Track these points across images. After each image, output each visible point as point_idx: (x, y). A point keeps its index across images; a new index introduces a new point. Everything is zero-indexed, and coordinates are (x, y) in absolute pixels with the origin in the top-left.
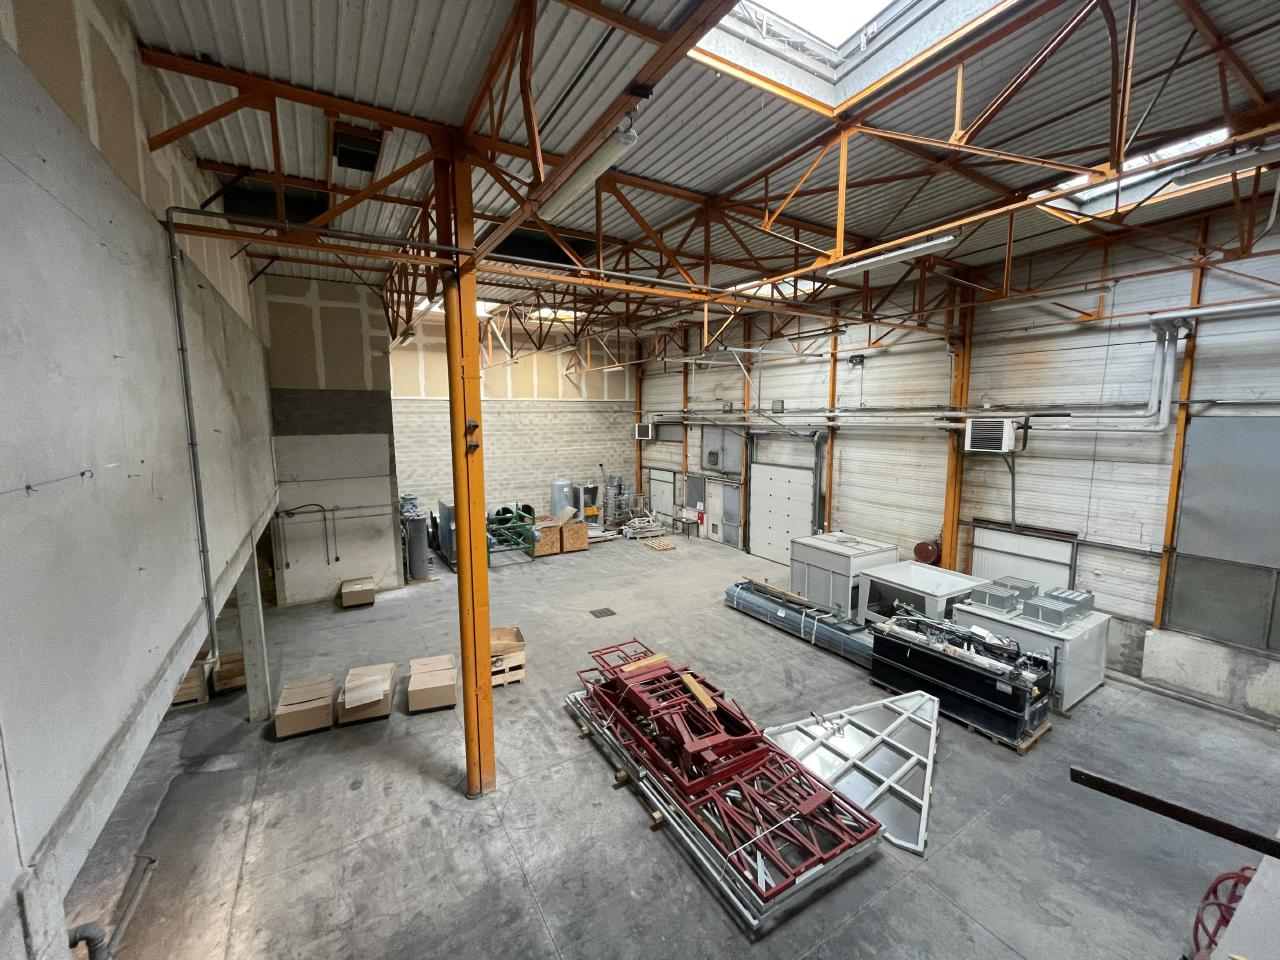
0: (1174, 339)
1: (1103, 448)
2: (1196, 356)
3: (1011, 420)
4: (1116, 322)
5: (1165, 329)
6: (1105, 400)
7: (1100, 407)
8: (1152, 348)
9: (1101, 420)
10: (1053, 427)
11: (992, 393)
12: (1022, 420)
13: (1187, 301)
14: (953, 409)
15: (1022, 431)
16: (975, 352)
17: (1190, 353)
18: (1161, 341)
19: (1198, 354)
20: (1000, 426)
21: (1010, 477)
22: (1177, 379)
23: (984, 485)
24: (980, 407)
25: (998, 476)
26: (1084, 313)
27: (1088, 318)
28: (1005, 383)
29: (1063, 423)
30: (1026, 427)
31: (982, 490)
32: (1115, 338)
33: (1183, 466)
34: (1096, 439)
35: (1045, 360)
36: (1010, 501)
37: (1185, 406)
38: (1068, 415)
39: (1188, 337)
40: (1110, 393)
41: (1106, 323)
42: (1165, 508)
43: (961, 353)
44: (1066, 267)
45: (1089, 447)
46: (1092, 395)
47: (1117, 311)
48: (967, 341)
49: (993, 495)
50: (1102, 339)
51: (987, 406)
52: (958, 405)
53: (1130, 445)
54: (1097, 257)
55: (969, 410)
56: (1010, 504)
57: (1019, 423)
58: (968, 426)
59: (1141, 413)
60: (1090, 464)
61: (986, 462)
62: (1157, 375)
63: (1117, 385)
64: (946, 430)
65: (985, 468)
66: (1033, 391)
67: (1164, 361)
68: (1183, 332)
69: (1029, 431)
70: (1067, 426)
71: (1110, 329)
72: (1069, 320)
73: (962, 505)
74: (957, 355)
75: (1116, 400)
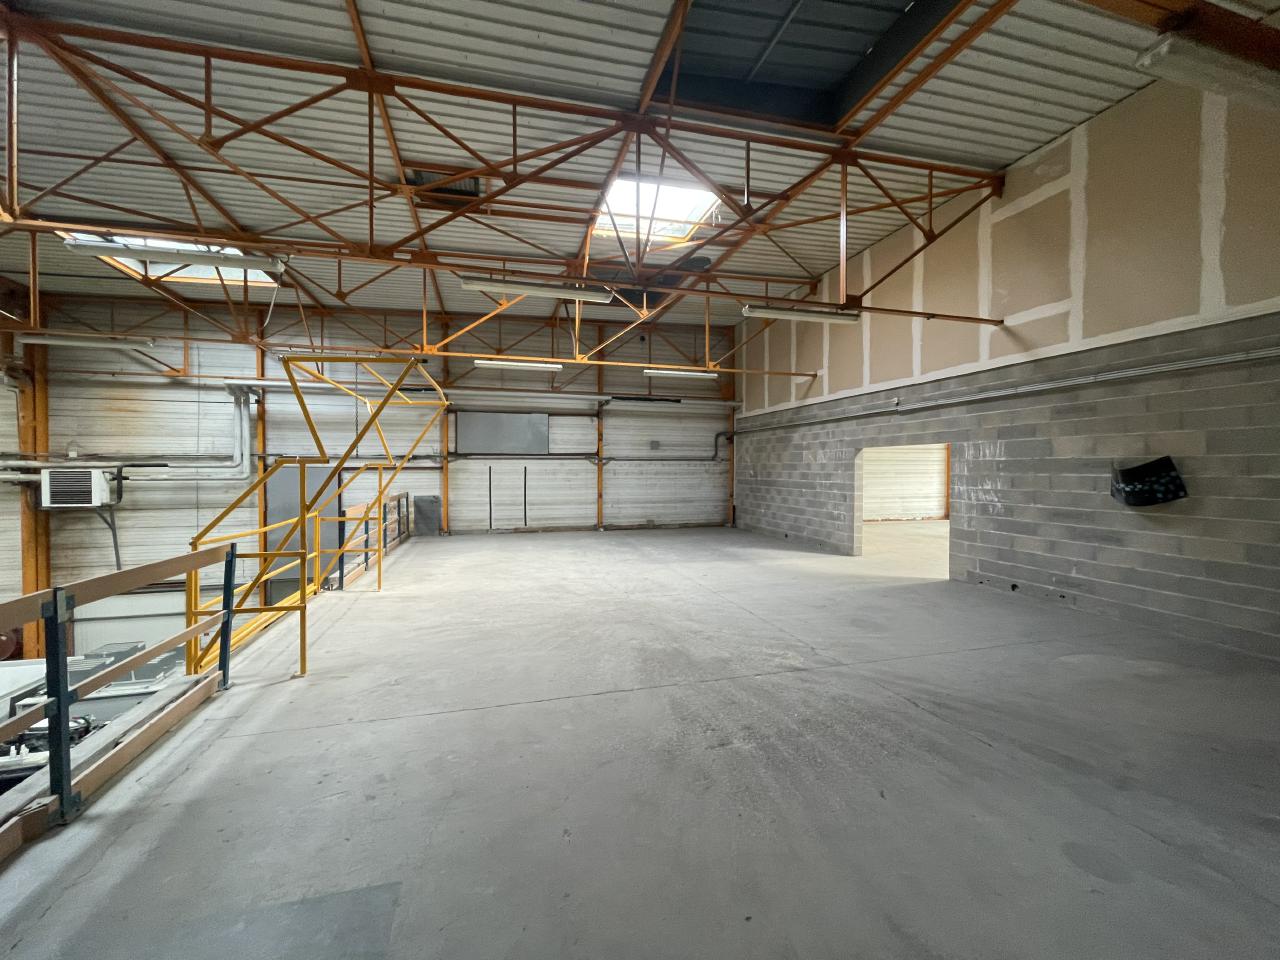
0: (247, 403)
1: (204, 497)
2: (267, 418)
3: (100, 471)
4: (203, 381)
5: (240, 393)
6: (202, 452)
7: (197, 458)
8: (231, 408)
9: (200, 470)
10: (151, 477)
11: (80, 440)
12: (115, 470)
13: (254, 373)
14: (24, 457)
15: (116, 482)
16: (53, 391)
17: (262, 415)
18: (238, 403)
19: (268, 417)
20: (88, 477)
21: (110, 533)
22: (253, 436)
23: (81, 546)
24: (66, 457)
25: (98, 534)
26: (173, 369)
27: (177, 374)
28: (98, 429)
29: (163, 473)
30: (119, 477)
31: (78, 552)
32: (204, 396)
33: (266, 507)
34: (198, 489)
35: (139, 409)
36: (114, 559)
37: (263, 458)
38: (166, 466)
39: (257, 402)
40: (205, 446)
41: (195, 381)
42: (257, 544)
43: (29, 390)
44: (148, 321)
45: (192, 496)
46: (189, 446)
47: (204, 372)
48: (38, 376)
49: (93, 556)
50: (192, 395)
51: (73, 454)
52: (30, 452)
53: (227, 492)
54: (177, 319)
55: (50, 459)
56: (115, 563)
57: (111, 473)
58: (45, 478)
59: (228, 463)
60: (194, 512)
61: (80, 519)
62: (238, 432)
63: (210, 438)
64: (13, 483)
65: (81, 526)
66: (130, 440)
67: (241, 419)
68: (253, 398)
69: (124, 482)
70: (165, 477)
71: (200, 387)
72: (160, 373)
73: (52, 574)
74: (22, 392)
75: (211, 452)
